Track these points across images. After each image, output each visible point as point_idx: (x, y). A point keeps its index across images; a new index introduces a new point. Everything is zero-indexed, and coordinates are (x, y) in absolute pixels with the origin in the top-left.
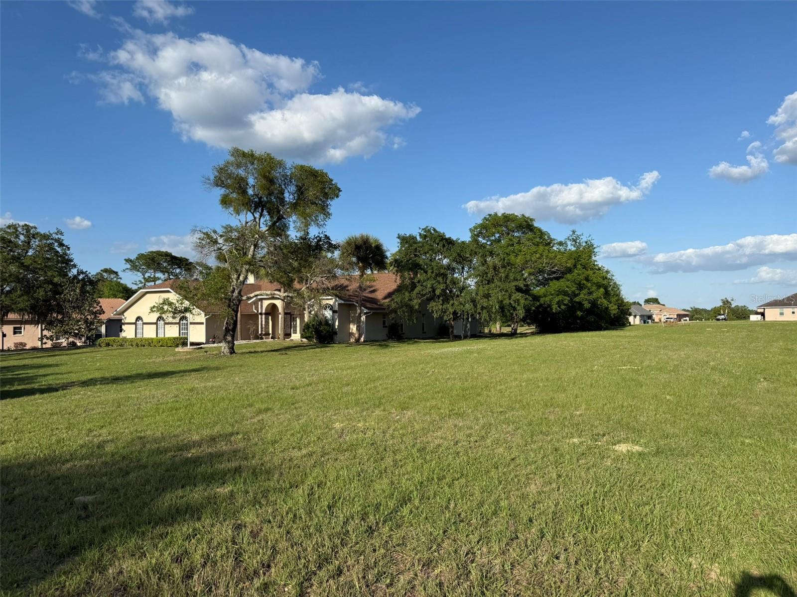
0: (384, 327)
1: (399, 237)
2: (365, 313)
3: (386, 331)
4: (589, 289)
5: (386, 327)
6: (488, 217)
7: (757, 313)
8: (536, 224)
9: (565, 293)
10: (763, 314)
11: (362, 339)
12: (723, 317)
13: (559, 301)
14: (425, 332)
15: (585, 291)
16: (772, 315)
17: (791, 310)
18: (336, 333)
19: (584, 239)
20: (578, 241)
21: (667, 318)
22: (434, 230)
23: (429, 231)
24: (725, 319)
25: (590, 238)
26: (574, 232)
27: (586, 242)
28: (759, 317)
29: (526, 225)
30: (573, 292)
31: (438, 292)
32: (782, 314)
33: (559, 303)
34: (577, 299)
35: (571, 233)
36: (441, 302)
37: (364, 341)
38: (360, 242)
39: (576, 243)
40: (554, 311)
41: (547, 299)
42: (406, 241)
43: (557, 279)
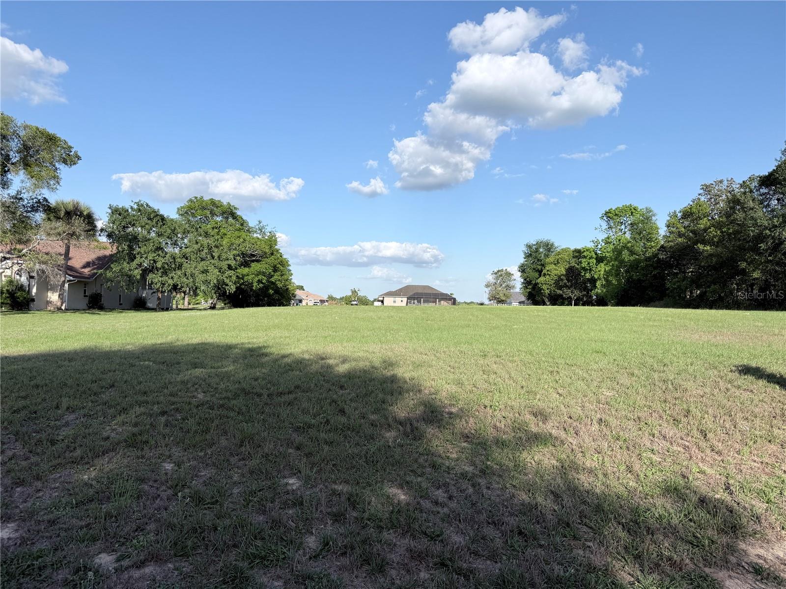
0: (85, 296)
1: (110, 208)
2: (69, 281)
3: (86, 300)
4: (282, 272)
5: (87, 296)
6: (193, 199)
7: (379, 301)
8: (239, 213)
9: (264, 274)
10: (382, 302)
11: (63, 308)
12: (355, 302)
13: (259, 280)
14: (121, 304)
15: (278, 274)
16: (388, 301)
17: (401, 299)
18: (33, 300)
19: (268, 229)
20: (263, 230)
21: (315, 302)
22: (147, 205)
23: (142, 205)
24: (357, 305)
25: (274, 230)
26: (260, 222)
27: (270, 233)
28: (380, 303)
29: (230, 213)
30: (270, 273)
31: (159, 265)
32: (395, 302)
33: (259, 281)
34: (273, 280)
35: (258, 223)
36: (160, 275)
37: (66, 309)
38: (70, 207)
39: (261, 231)
40: (254, 288)
41: (250, 277)
42: (117, 212)
43: (258, 261)
